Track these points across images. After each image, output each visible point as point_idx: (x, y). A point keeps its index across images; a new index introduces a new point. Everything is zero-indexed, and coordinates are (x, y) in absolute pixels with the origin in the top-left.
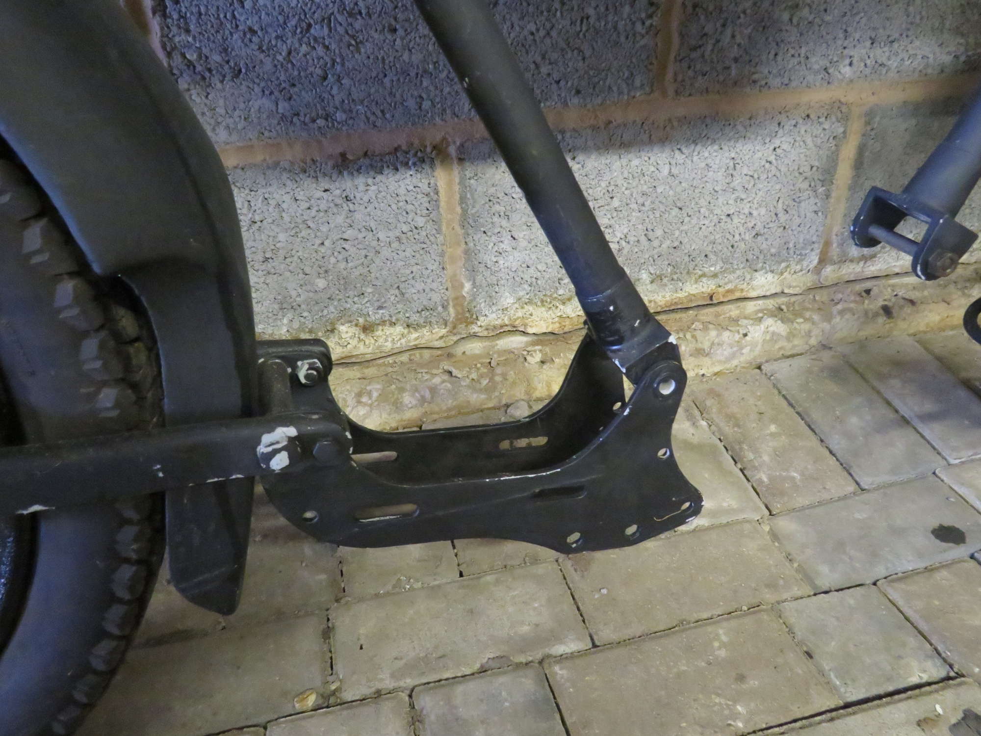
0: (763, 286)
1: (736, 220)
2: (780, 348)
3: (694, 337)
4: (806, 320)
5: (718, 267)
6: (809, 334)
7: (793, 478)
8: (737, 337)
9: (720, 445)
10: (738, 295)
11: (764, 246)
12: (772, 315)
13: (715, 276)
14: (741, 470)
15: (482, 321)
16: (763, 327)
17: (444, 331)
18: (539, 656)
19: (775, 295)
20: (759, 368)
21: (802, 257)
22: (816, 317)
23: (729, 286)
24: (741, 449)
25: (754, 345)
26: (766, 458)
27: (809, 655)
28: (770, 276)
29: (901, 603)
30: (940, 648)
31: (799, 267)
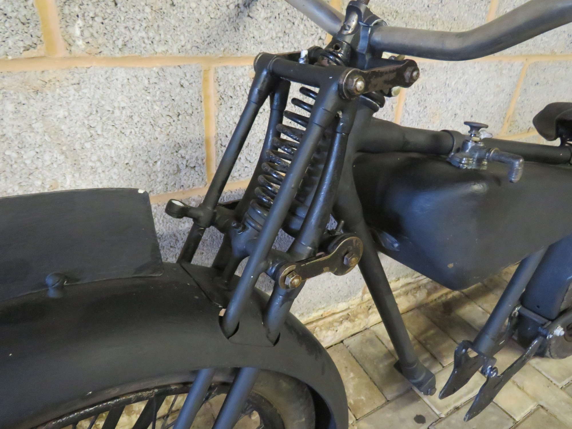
0: (341, 307)
4: (359, 319)
7: (363, 400)
8: (334, 332)
10: (332, 313)
11: (342, 294)
12: (346, 319)
19: (346, 310)
21: (356, 294)
22: (362, 317)
23: (329, 311)
26: (351, 391)
28: (344, 303)
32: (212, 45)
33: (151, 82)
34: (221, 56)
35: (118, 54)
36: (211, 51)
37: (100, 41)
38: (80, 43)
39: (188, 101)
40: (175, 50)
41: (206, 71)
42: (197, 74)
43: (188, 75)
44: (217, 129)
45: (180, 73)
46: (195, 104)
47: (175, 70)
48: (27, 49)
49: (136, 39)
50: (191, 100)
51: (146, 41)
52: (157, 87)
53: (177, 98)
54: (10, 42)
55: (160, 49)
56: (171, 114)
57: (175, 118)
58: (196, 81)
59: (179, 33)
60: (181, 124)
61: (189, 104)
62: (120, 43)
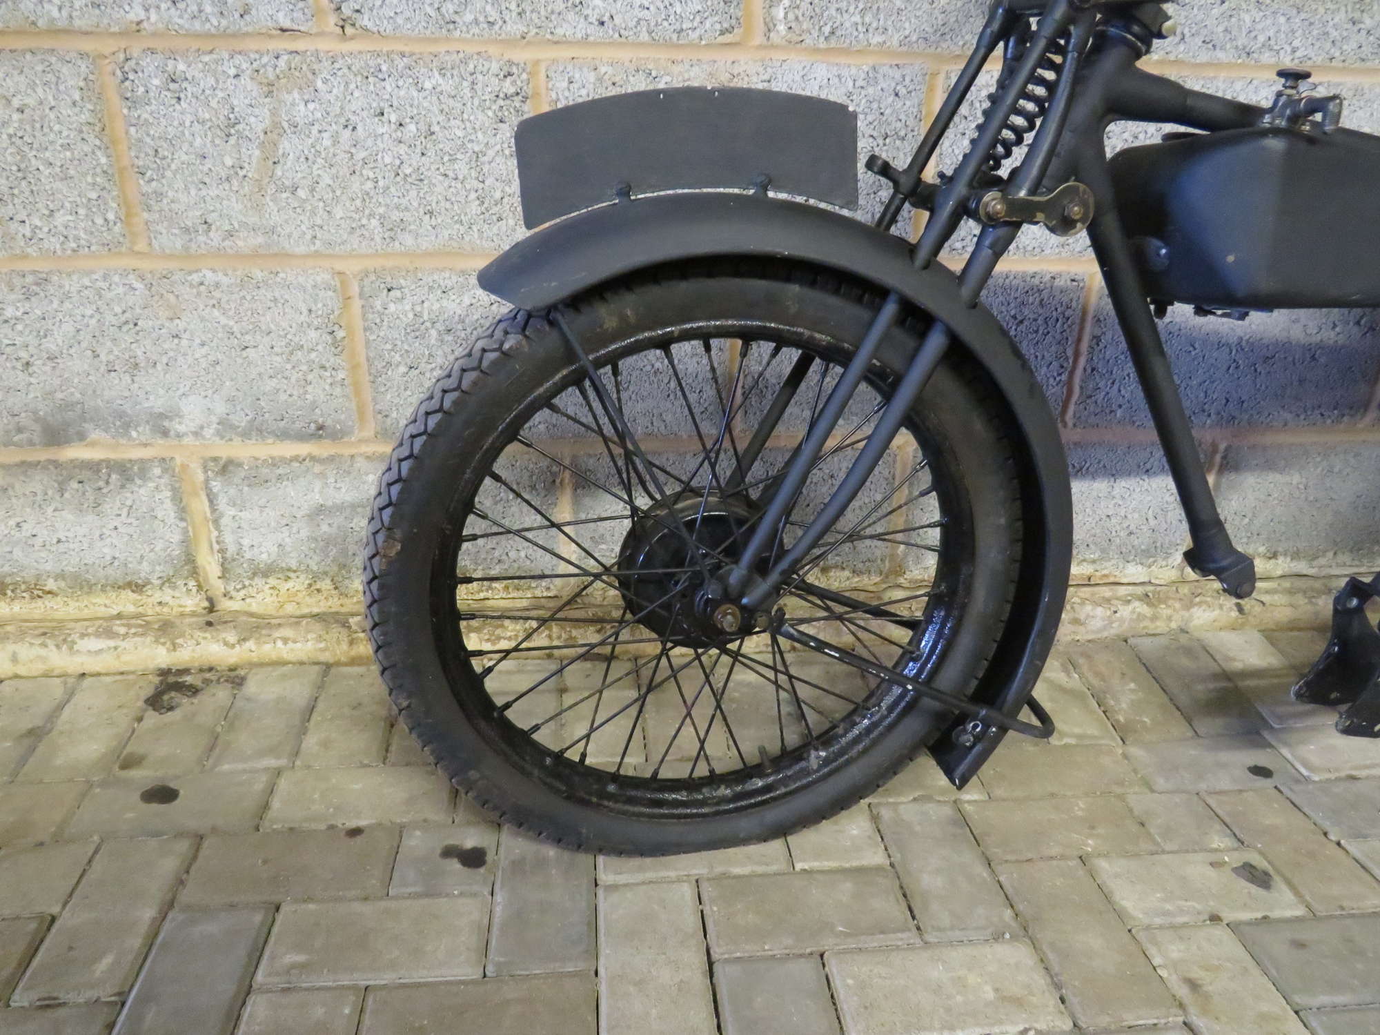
0: (1134, 575)
1: (1114, 520)
2: (1145, 628)
3: (1072, 608)
4: (1169, 606)
5: (1097, 555)
6: (1169, 618)
7: (1144, 722)
8: (1109, 613)
9: (1089, 693)
10: (1112, 580)
11: (1136, 543)
12: (1140, 599)
13: (1094, 562)
14: (1104, 712)
15: (908, 575)
16: (1130, 607)
17: (878, 579)
18: (953, 799)
19: (1143, 583)
20: (1126, 641)
21: (1168, 555)
22: (1177, 605)
23: (1105, 572)
24: (1105, 698)
25: (1122, 620)
26: (1124, 706)
27: (1143, 824)
28: (1140, 567)
29: (1214, 806)
30: (1237, 833)
31: (1164, 563)
32: (948, 37)
33: (857, 84)
34: (957, 53)
35: (822, 44)
36: (944, 45)
37: (805, 26)
38: (782, 28)
39: (903, 117)
40: (895, 42)
41: (934, 75)
42: (919, 78)
43: (908, 79)
44: (938, 165)
45: (897, 74)
46: (911, 122)
47: (890, 71)
48: (722, 33)
49: (847, 24)
50: (907, 115)
51: (860, 27)
52: (863, 93)
53: (888, 112)
54: (708, 24)
55: (877, 39)
56: (875, 134)
57: (881, 142)
58: (918, 88)
59: (904, 19)
60: (887, 151)
61: (903, 121)
62: (827, 30)
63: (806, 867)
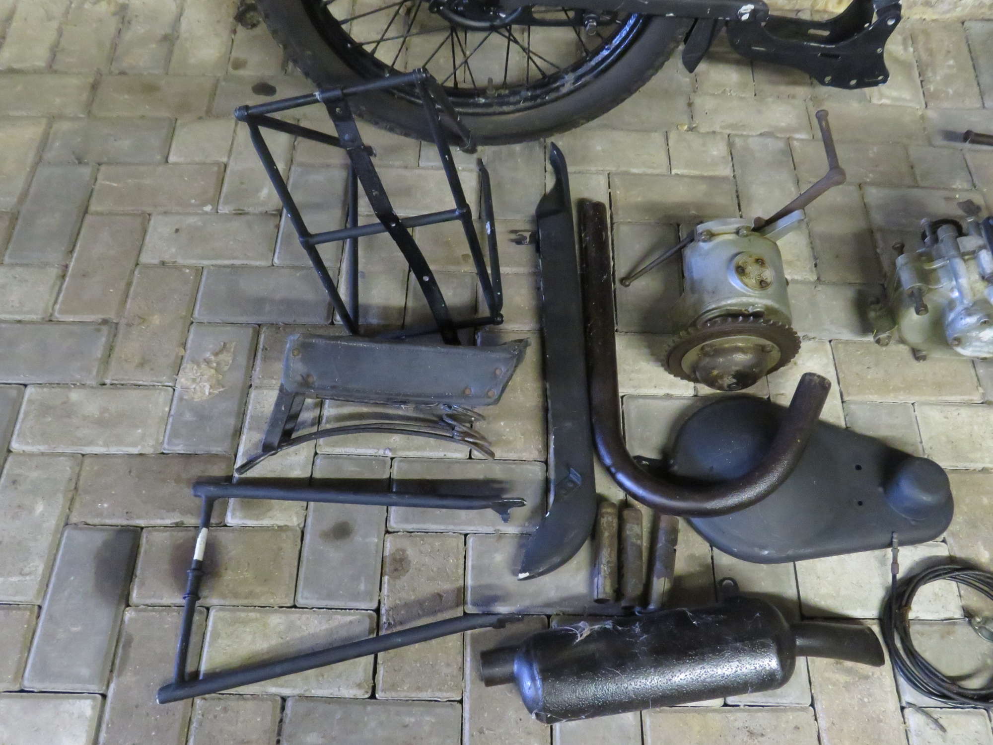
2: (983, 13)
9: (915, 64)
14: (922, 81)
18: (788, 136)
20: (963, 23)
24: (927, 70)
25: (964, 7)
27: (912, 167)
30: (975, 180)
63: (679, 173)
